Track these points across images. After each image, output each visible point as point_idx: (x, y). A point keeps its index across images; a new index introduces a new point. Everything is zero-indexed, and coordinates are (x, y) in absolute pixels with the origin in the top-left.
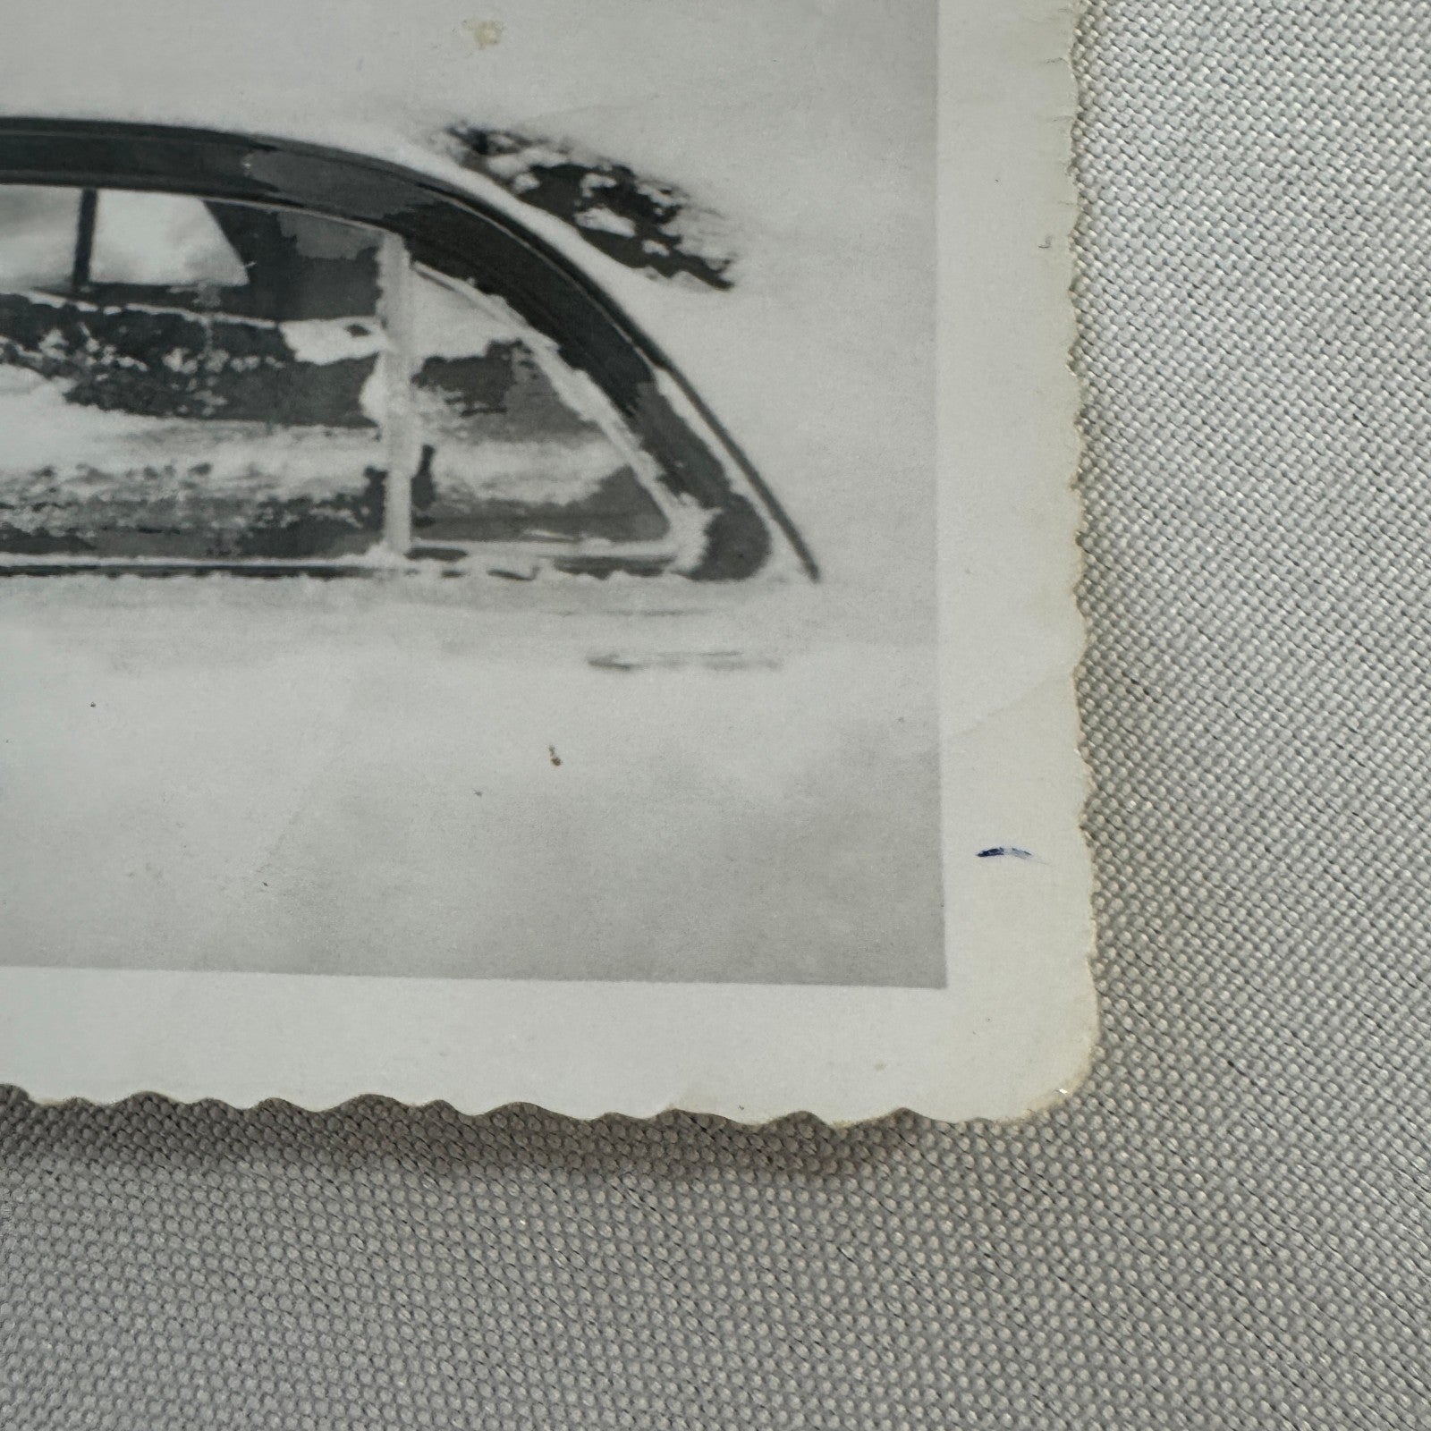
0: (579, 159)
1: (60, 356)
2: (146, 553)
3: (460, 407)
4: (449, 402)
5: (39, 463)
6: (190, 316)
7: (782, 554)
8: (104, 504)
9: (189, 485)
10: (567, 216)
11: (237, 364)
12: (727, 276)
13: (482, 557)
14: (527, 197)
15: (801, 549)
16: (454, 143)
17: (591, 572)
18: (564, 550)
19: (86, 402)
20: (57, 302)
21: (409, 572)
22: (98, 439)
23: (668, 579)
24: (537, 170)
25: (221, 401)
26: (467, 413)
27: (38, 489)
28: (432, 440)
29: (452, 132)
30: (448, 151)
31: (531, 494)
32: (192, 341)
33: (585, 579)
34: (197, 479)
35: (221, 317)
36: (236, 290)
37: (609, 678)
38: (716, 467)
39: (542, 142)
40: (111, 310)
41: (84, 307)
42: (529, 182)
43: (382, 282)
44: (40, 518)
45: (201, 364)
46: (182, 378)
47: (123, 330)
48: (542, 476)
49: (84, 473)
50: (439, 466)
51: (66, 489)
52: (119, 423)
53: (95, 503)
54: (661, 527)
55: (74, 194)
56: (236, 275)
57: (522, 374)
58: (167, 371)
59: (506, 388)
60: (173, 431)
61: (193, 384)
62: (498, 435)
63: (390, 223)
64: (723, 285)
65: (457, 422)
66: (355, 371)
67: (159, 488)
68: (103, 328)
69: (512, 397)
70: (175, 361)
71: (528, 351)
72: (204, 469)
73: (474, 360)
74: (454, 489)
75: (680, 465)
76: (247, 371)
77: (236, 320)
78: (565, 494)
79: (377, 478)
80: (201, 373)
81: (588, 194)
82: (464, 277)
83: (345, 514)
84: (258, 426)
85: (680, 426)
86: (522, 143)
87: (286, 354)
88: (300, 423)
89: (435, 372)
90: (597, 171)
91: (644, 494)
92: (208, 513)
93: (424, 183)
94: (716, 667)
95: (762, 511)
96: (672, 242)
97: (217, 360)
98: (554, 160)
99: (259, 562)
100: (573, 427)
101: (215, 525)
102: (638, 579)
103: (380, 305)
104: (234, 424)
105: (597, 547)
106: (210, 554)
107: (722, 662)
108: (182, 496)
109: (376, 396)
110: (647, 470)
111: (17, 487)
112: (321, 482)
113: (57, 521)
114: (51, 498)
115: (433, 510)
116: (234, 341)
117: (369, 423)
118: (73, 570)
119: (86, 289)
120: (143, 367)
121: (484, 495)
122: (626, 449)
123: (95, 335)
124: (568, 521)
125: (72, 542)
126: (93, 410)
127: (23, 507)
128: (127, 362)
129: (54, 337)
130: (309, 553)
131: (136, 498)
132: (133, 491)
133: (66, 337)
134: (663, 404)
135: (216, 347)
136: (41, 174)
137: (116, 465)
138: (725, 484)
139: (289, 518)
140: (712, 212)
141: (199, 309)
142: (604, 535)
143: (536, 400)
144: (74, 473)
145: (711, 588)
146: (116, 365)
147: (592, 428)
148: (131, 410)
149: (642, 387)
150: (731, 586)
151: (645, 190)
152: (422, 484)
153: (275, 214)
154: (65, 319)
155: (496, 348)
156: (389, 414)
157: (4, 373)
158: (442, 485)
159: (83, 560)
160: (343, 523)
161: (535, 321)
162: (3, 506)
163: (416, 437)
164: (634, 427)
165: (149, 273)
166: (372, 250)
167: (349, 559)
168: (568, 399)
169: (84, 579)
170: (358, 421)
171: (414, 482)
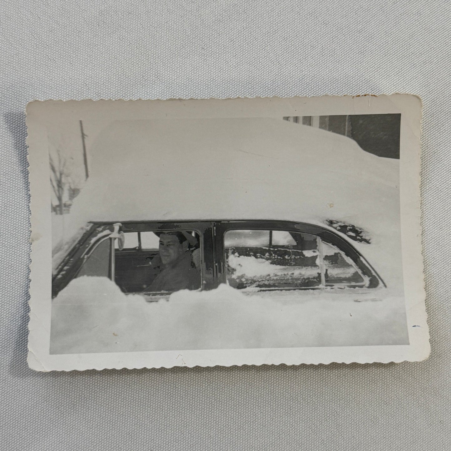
0: (346, 224)
1: (269, 257)
2: (286, 287)
3: (331, 263)
4: (329, 262)
5: (268, 273)
6: (288, 250)
7: (381, 284)
8: (278, 280)
9: (291, 276)
10: (345, 233)
11: (296, 257)
12: (370, 242)
13: (336, 286)
14: (339, 230)
15: (384, 283)
16: (327, 222)
17: (353, 287)
18: (349, 284)
19: (273, 264)
20: (267, 248)
21: (326, 288)
22: (276, 270)
23: (364, 288)
24: (340, 226)
25: (294, 263)
26: (332, 264)
27: (268, 277)
28: (327, 268)
29: (327, 221)
30: (326, 223)
31: (343, 276)
32: (289, 255)
33: (352, 289)
34: (292, 275)
35: (293, 250)
36: (295, 246)
37: (357, 303)
38: (370, 271)
39: (341, 222)
40: (276, 249)
41: (271, 249)
42: (339, 228)
43: (317, 244)
44: (269, 282)
45: (291, 257)
46: (288, 260)
47: (278, 252)
48: (344, 273)
49: (274, 275)
50: (328, 272)
51: (272, 278)
52: (279, 267)
53: (277, 280)
54: (363, 281)
55: (268, 231)
56: (295, 244)
57: (340, 258)
58: (285, 259)
59: (338, 260)
60: (288, 268)
61: (290, 261)
62: (336, 267)
63: (318, 235)
64: (369, 243)
65: (330, 265)
66: (315, 258)
67: (286, 277)
68: (275, 252)
69: (339, 261)
70: (286, 257)
71: (341, 254)
72: (293, 274)
73: (332, 256)
74: (331, 276)
75: (364, 271)
76: (298, 258)
77: (295, 250)
78: (348, 276)
79: (319, 274)
80: (291, 259)
81: (348, 230)
82: (330, 243)
84: (301, 267)
85: (364, 265)
86: (338, 222)
87: (304, 256)
88: (307, 266)
89: (327, 258)
90: (349, 226)
91: (360, 275)
92: (294, 280)
93: (323, 229)
94: (373, 301)
95: (377, 277)
96: (361, 237)
97: (293, 257)
98: (343, 225)
99: (303, 288)
100: (349, 266)
101: (296, 282)
102: (360, 288)
103: (317, 248)
104: (297, 267)
106: (295, 287)
107: (373, 300)
108: (290, 278)
109: (318, 262)
110: (360, 272)
111: (265, 277)
112: (311, 275)
113: (271, 282)
114: (270, 279)
115: (328, 279)
116: (296, 254)
117: (317, 266)
118: (275, 290)
119: (271, 246)
120: (282, 258)
121: (336, 276)
122: (356, 268)
123: (274, 253)
124: (348, 280)
125: (274, 286)
126: (275, 265)
127: (266, 281)
128: (279, 257)
129: (267, 254)
130: (311, 286)
131: (283, 279)
132: (282, 277)
133: (269, 254)
134: (361, 261)
135: (293, 255)
136: (263, 228)
137: (279, 274)
138: (372, 273)
139: (307, 281)
140: (367, 232)
141: (290, 249)
142: (354, 282)
143: (342, 262)
144: (273, 275)
145: (371, 289)
146: (277, 258)
147: (351, 266)
148: (280, 265)
149: (358, 259)
150: (374, 289)
151: (357, 229)
152: (326, 275)
153: (300, 234)
154: (269, 251)
155: (335, 254)
156: (320, 264)
157: (260, 260)
158: (329, 275)
159: (276, 288)
160: (315, 281)
161: (341, 249)
162: (263, 280)
163: (325, 268)
164: (357, 265)
165: (281, 243)
166: (316, 239)
167: (316, 287)
168: (347, 261)
169: (277, 291)
170: (316, 266)
171: (325, 275)
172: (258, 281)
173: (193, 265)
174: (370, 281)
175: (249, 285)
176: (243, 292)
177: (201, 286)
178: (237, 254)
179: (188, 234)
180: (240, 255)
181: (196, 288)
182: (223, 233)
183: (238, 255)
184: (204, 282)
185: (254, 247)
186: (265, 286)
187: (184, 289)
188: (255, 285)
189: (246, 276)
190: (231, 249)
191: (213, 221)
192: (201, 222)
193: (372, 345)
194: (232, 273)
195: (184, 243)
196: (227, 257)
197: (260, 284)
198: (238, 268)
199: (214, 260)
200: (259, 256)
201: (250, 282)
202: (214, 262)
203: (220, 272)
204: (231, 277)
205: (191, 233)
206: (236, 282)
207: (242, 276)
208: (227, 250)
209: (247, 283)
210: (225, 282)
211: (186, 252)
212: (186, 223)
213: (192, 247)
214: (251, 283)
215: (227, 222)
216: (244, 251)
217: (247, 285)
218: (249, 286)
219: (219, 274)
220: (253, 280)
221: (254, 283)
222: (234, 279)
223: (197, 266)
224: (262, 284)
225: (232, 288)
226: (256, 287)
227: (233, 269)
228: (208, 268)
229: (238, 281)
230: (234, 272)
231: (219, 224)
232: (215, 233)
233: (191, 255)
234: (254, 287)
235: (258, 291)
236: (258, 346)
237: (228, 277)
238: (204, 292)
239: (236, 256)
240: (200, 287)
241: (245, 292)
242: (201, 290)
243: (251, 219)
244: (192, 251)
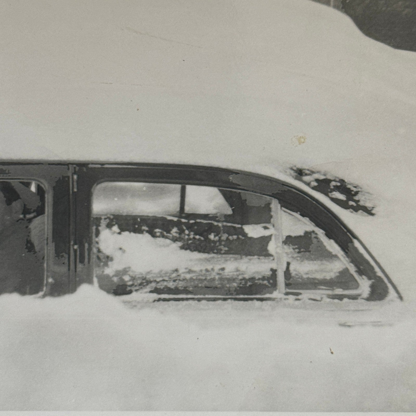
0: (329, 177)
1: (177, 235)
2: (208, 294)
3: (297, 250)
4: (294, 249)
5: (174, 267)
6: (216, 224)
7: (392, 293)
8: (194, 280)
9: (218, 274)
10: (326, 194)
11: (231, 238)
12: (373, 212)
13: (306, 295)
14: (314, 188)
15: (397, 292)
16: (292, 172)
17: (338, 299)
18: (330, 292)
19: (186, 249)
20: (175, 219)
21: (285, 299)
22: (191, 260)
23: (359, 301)
24: (317, 180)
25: (226, 249)
26: (299, 252)
27: (174, 275)
28: (289, 260)
29: (292, 169)
30: (291, 175)
31: (319, 276)
32: (217, 231)
33: (336, 301)
34: (221, 272)
35: (225, 224)
36: (229, 216)
38: (372, 268)
39: (318, 172)
40: (192, 222)
41: (183, 220)
42: (315, 184)
43: (272, 213)
44: (175, 284)
45: (220, 238)
46: (214, 242)
47: (196, 227)
48: (322, 271)
49: (187, 270)
50: (292, 268)
51: (182, 275)
52: (196, 255)
53: (191, 279)
54: (357, 286)
55: (179, 186)
56: (229, 211)
57: (315, 241)
58: (210, 240)
59: (311, 245)
60: (213, 258)
61: (218, 244)
62: (309, 259)
63: (274, 196)
64: (372, 214)
65: (296, 255)
66: (266, 240)
67: (210, 275)
68: (190, 227)
69: (312, 247)
70: (212, 237)
71: (316, 234)
72: (223, 269)
73: (300, 237)
74: (297, 275)
75: (361, 267)
76: (233, 240)
77: (229, 224)
78: (329, 276)
79: (274, 272)
80: (220, 240)
81: (332, 187)
82: (297, 212)
83: (265, 282)
84: (238, 256)
85: (361, 256)
86: (313, 172)
87: (245, 235)
88: (251, 255)
89: (289, 240)
90: (335, 181)
91: (352, 275)
92: (226, 282)
93: (284, 184)
94: (375, 326)
95: (386, 280)
96: (357, 202)
97: (225, 236)
98: (322, 177)
99: (242, 296)
100: (331, 256)
101: (228, 286)
102: (351, 301)
103: (272, 220)
104: (231, 256)
105: (339, 291)
106: (227, 294)
107: (376, 324)
108: (217, 277)
109: (272, 247)
110: (352, 269)
111: (168, 275)
112: (257, 273)
113: (181, 285)
114: (178, 278)
115: (291, 281)
116: (230, 231)
117: (271, 255)
118: (187, 299)
119: (184, 215)
120: (202, 238)
121: (305, 276)
122: (345, 262)
123: (187, 229)
124: (330, 284)
125: (186, 291)
126: (188, 251)
127: (170, 281)
128: (197, 237)
129: (175, 230)
130: (256, 294)
131: (204, 278)
132: (202, 275)
133: (179, 229)
134: (356, 250)
135: (224, 233)
136: (169, 181)
137: (197, 268)
138: (375, 273)
139: (249, 284)
140: (368, 193)
141: (218, 221)
142: (341, 288)
143: (319, 248)
144: (184, 270)
145: (373, 303)
146: (194, 238)
147: (336, 256)
148: (199, 251)
149: (350, 244)
150: (378, 302)
151: (349, 186)
152: (287, 273)
153: (240, 193)
154: (178, 224)
155: (307, 233)
156: (277, 253)
157: (161, 241)
158: (293, 273)
159: (190, 296)
160: (265, 285)
161: (318, 225)
162: (164, 280)
163: (285, 259)
164: (348, 256)
165: (202, 211)
166: (269, 204)
167: (267, 296)
168: (329, 248)
169: (191, 302)
170: (268, 255)
171: (285, 273)
172: (155, 281)
173: (30, 246)
174: (372, 287)
175: (137, 288)
176: (125, 302)
177: (45, 288)
178: (116, 228)
179: (22, 186)
180: (122, 229)
181: (34, 291)
182: (91, 187)
183: (118, 230)
184: (50, 280)
185: (150, 215)
186: (169, 291)
187: (11, 292)
188: (148, 289)
189: (133, 271)
190: (105, 219)
191: (72, 164)
192: (49, 164)
193: (369, 410)
194: (106, 265)
195: (14, 204)
196: (98, 233)
197: (158, 287)
198: (117, 255)
199: (72, 237)
200: (158, 234)
201: (139, 282)
202: (72, 243)
203: (82, 261)
204: (103, 272)
205: (28, 185)
206: (113, 281)
207: (125, 271)
208: (98, 220)
209: (132, 285)
210: (90, 282)
211: (18, 221)
212: (21, 167)
213: (30, 213)
214: (141, 284)
215: (99, 166)
216: (131, 222)
217: (133, 288)
218: (136, 290)
219: (80, 266)
220: (144, 279)
221: (147, 285)
222: (108, 276)
223: (37, 248)
224: (162, 287)
225: (103, 294)
226: (151, 292)
227: (108, 257)
228: (58, 254)
229: (115, 279)
230: (110, 263)
231: (85, 169)
232: (75, 186)
233: (27, 227)
234: (146, 292)
235: (154, 301)
236: (149, 408)
237: (96, 271)
238: (49, 300)
239: (114, 233)
240: (42, 290)
241: (129, 302)
242: (44, 296)
243: (146, 161)
244: (30, 220)
